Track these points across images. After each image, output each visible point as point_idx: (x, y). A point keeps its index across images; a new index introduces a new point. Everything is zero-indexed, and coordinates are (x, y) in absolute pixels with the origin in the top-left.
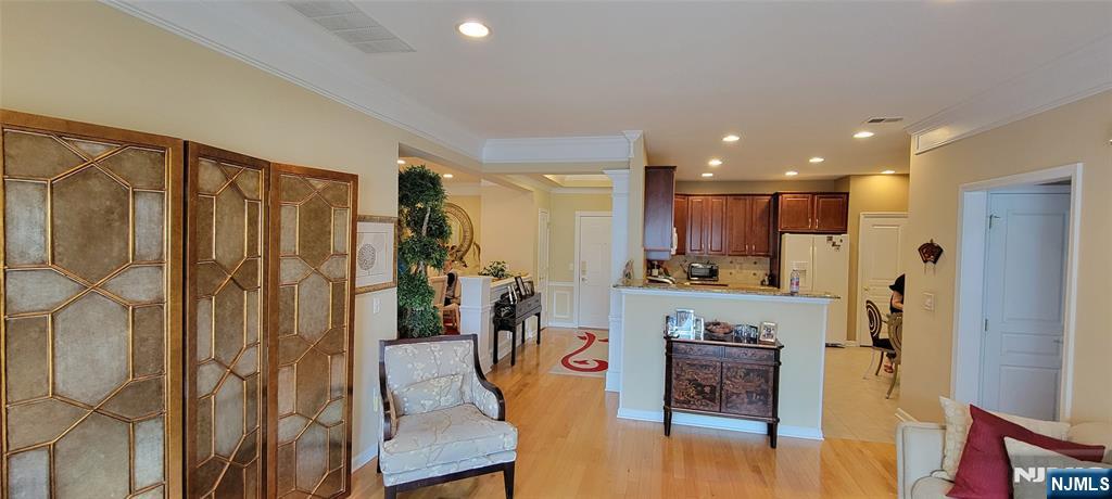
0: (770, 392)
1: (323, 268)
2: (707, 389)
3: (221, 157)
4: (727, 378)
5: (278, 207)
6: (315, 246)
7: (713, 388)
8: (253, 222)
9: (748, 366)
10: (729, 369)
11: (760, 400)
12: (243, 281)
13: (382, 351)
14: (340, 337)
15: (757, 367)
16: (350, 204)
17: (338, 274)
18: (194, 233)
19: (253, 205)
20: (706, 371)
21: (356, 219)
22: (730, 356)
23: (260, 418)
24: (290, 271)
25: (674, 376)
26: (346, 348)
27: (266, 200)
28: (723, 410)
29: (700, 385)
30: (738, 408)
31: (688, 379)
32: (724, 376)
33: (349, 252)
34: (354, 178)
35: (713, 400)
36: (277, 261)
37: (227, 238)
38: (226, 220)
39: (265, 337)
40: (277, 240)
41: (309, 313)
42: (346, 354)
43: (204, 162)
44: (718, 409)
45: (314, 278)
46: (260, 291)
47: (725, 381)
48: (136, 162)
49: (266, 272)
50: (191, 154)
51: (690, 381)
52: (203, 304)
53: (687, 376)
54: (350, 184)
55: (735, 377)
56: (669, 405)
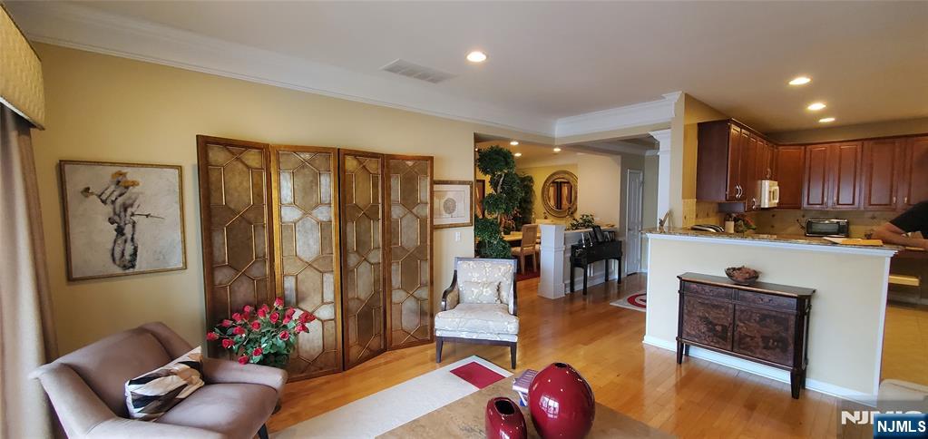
0: (791, 341)
1: (414, 211)
2: (719, 328)
3: (356, 154)
4: (740, 321)
5: (389, 178)
6: (409, 199)
7: (725, 328)
8: (375, 186)
9: (765, 312)
10: (742, 311)
11: (777, 346)
12: (370, 214)
13: (456, 264)
14: (425, 252)
15: (774, 313)
16: (429, 174)
17: (424, 214)
18: (344, 191)
19: (375, 178)
20: (718, 311)
21: (433, 183)
22: (744, 299)
23: (381, 286)
24: (397, 212)
25: (685, 311)
26: (429, 257)
27: (382, 174)
28: (735, 350)
29: (711, 323)
30: (752, 351)
31: (699, 316)
32: (736, 319)
33: (429, 201)
34: (431, 159)
35: (725, 339)
36: (390, 207)
37: (362, 193)
38: (360, 185)
39: (383, 245)
40: (389, 195)
41: (409, 235)
42: (429, 261)
43: (348, 158)
44: (729, 348)
45: (409, 216)
46: (380, 221)
47: (738, 322)
48: (319, 160)
49: (383, 212)
50: (340, 155)
51: (701, 318)
52: (349, 224)
53: (698, 313)
54: (429, 162)
55: (749, 320)
56: (681, 338)
